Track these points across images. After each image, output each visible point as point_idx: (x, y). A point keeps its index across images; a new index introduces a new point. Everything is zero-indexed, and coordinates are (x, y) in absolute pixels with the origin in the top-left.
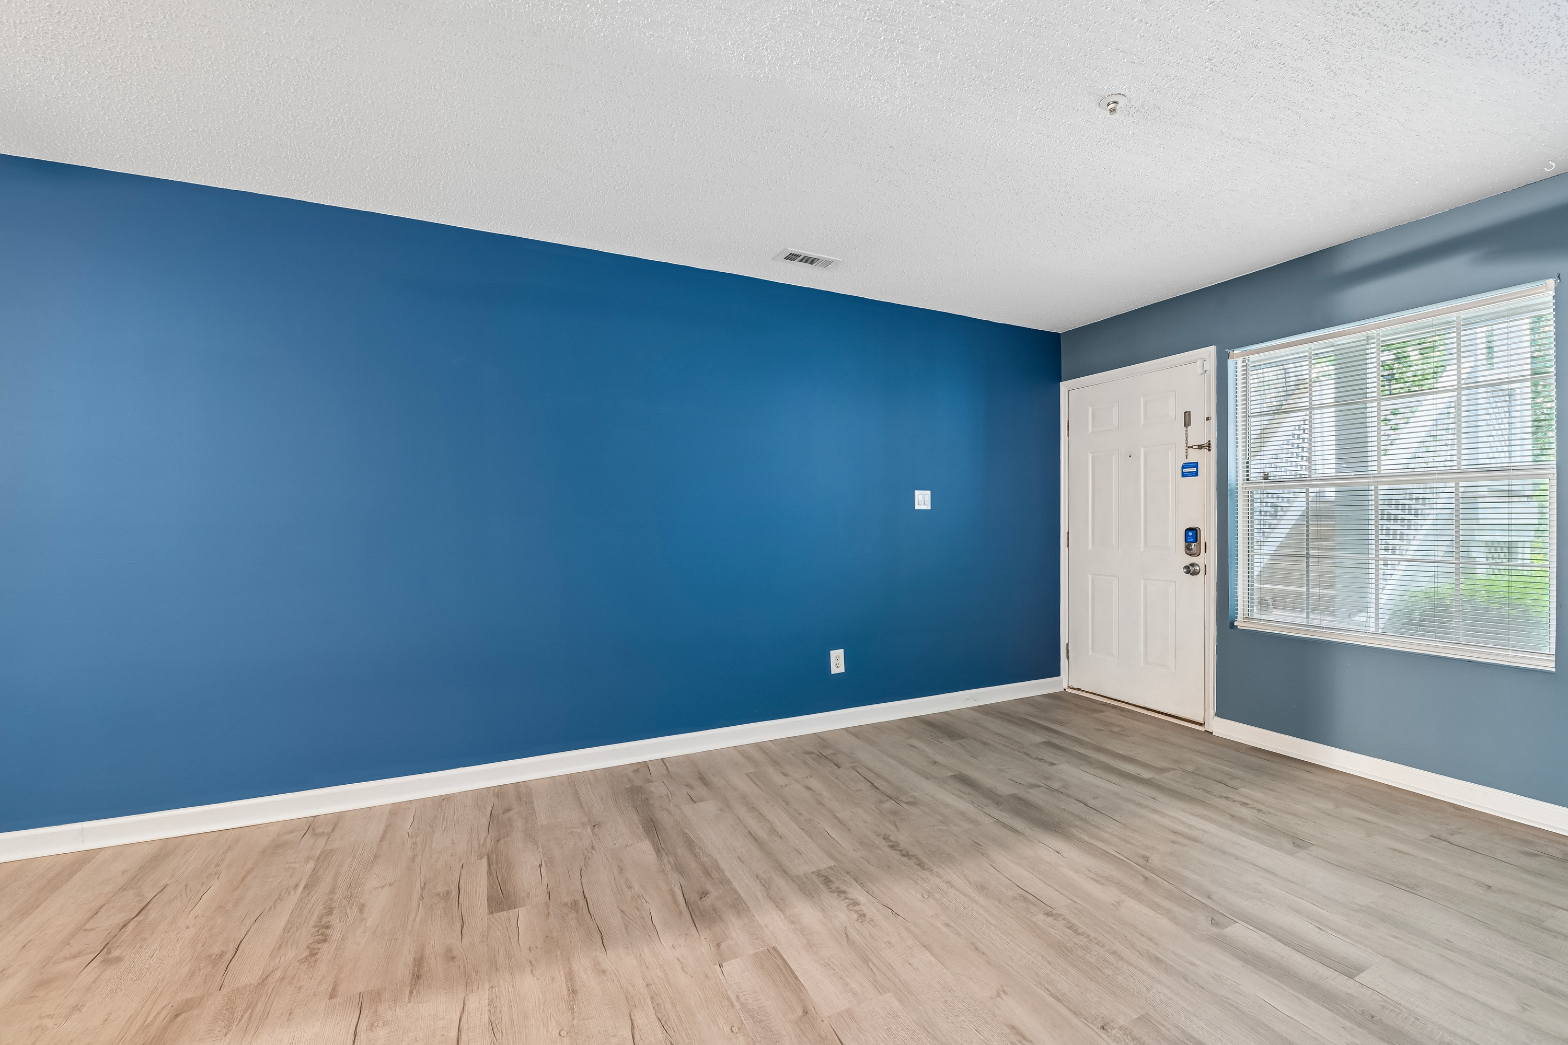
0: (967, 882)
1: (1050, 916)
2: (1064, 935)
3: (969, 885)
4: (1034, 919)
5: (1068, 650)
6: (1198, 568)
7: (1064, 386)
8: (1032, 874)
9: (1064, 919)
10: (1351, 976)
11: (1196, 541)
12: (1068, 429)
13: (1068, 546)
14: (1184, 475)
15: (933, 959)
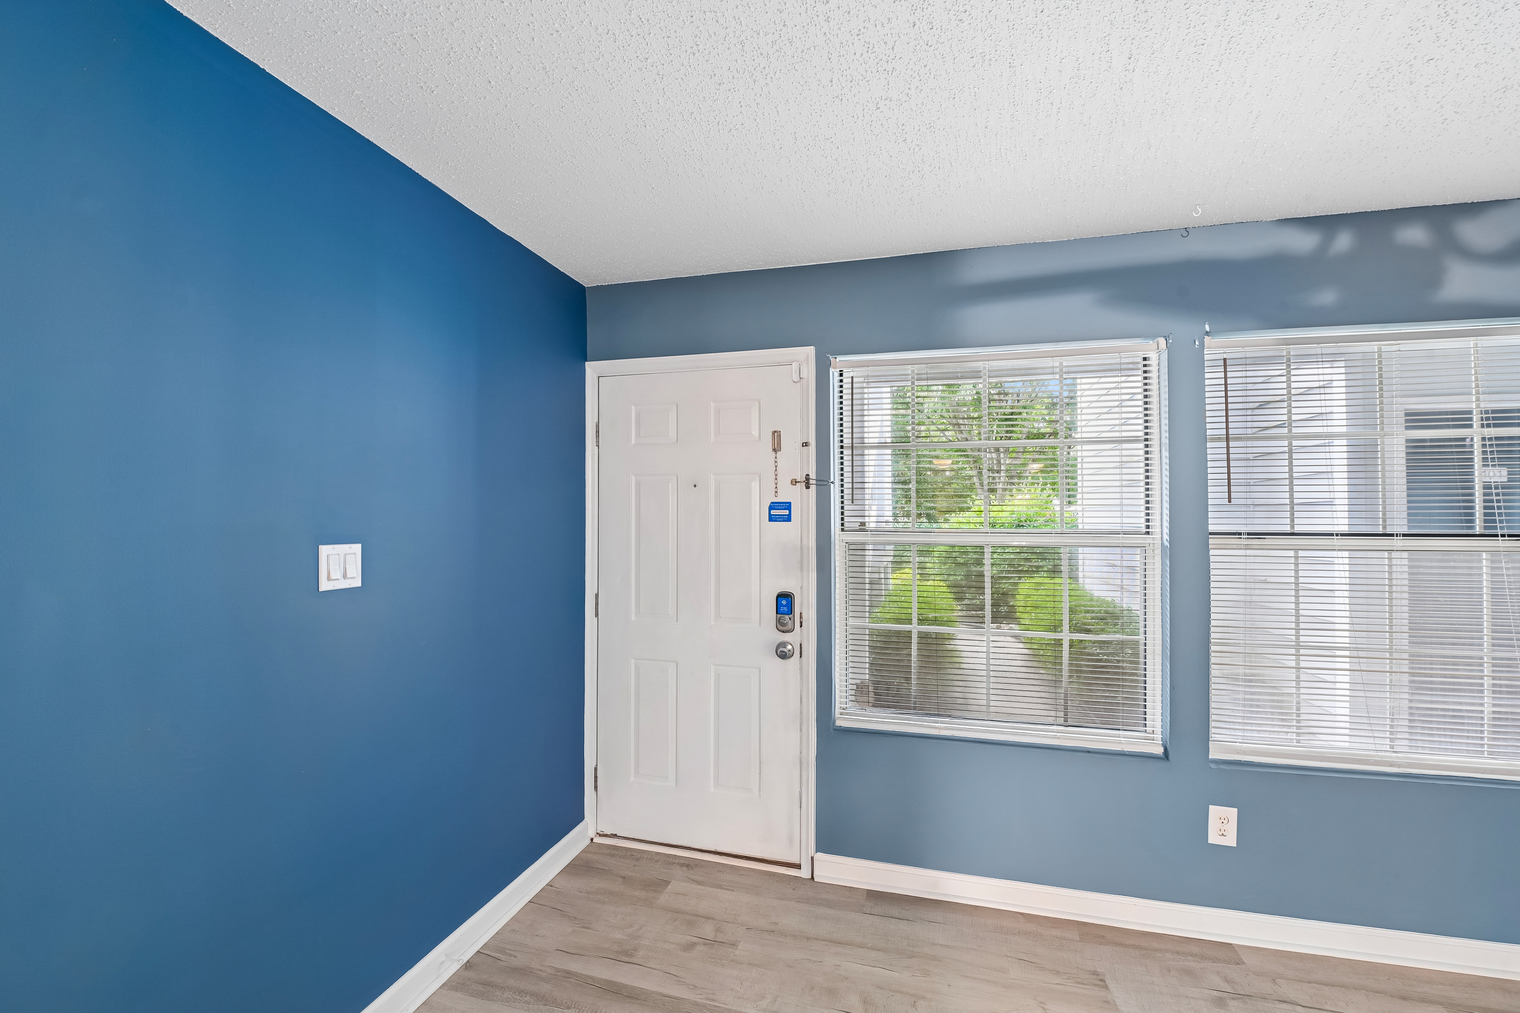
5: (596, 777)
6: (789, 647)
7: (592, 369)
11: (791, 614)
12: (598, 436)
13: (597, 615)
14: (772, 519)
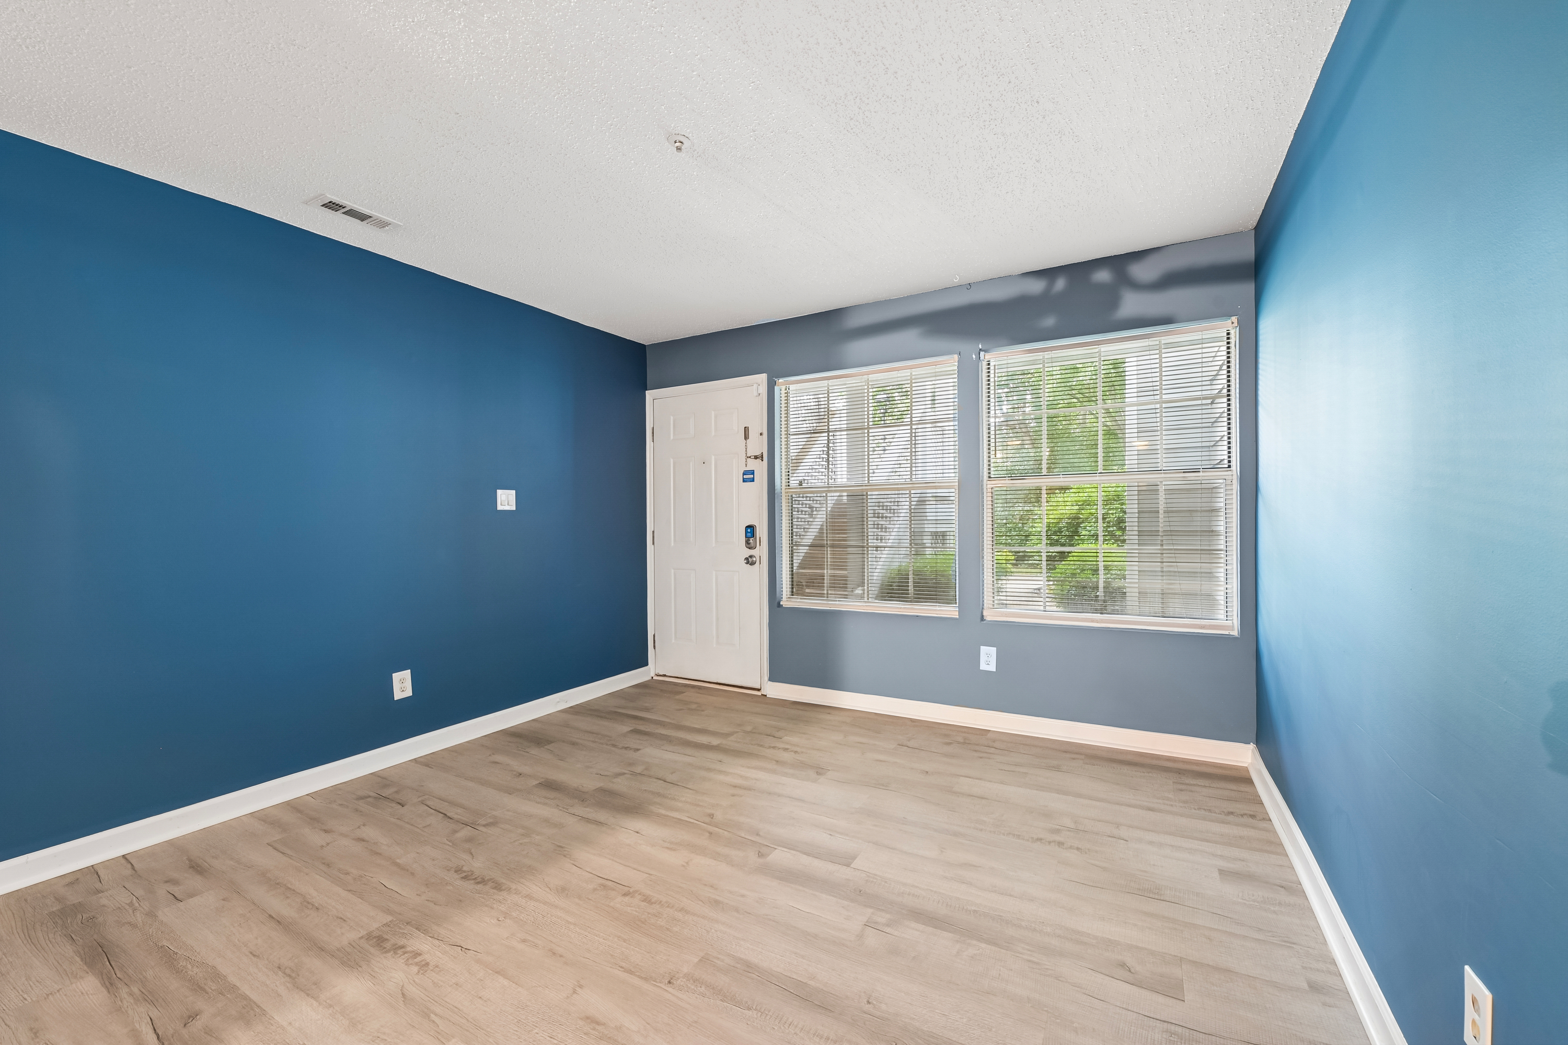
0: (547, 890)
1: (627, 895)
2: (639, 908)
3: (549, 891)
4: (612, 904)
5: (655, 641)
6: (755, 559)
7: (650, 395)
8: (613, 860)
9: (639, 894)
10: (848, 865)
11: (753, 537)
12: (653, 436)
13: (653, 544)
14: (744, 480)
15: (506, 982)
